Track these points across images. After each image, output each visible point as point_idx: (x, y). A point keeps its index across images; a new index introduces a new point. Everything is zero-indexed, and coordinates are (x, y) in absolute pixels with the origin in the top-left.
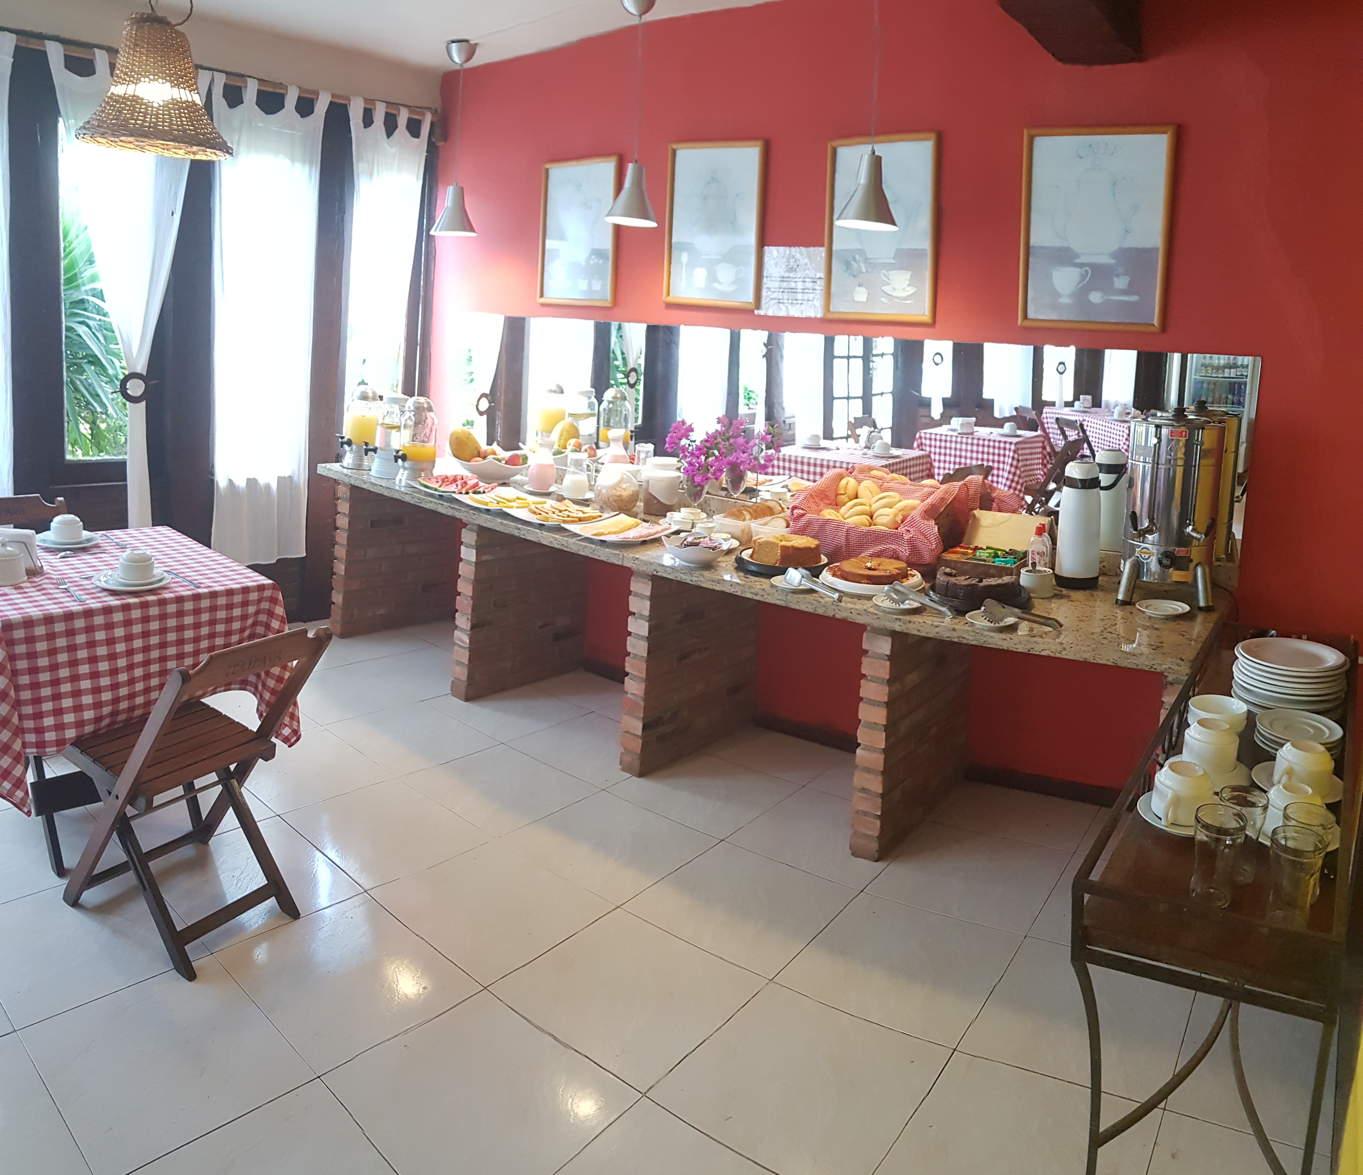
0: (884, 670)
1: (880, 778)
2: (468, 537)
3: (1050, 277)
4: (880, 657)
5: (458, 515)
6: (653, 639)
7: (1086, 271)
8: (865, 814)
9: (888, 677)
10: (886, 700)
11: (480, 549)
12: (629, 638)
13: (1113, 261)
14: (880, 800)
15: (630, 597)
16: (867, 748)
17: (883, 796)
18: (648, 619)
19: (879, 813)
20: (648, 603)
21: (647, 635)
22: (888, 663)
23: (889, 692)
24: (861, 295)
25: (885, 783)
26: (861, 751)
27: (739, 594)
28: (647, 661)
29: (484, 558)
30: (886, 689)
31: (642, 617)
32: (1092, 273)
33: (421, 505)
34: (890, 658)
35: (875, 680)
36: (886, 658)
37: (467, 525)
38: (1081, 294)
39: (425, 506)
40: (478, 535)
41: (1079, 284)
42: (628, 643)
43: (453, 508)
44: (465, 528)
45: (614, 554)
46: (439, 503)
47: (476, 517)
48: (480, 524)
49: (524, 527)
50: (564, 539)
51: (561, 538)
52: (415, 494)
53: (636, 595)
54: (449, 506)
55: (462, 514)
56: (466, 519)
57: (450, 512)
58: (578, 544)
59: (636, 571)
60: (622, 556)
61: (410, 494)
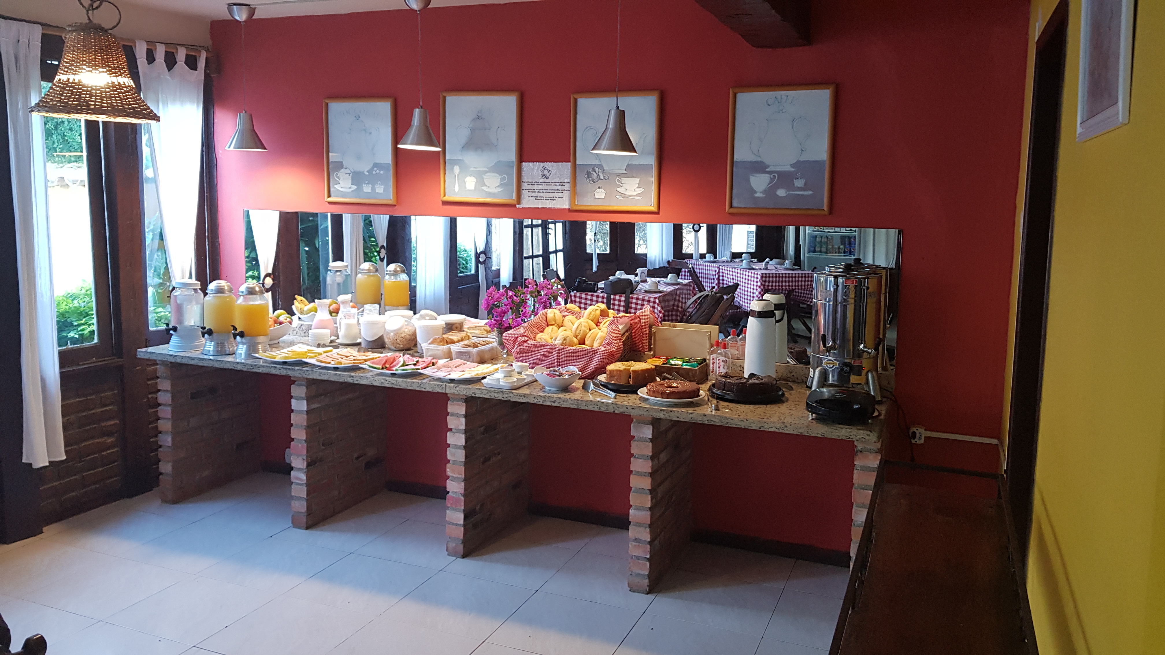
0: (648, 449)
1: (648, 530)
2: (298, 391)
3: (748, 181)
4: (644, 440)
5: (290, 373)
6: (469, 448)
7: (774, 176)
8: (638, 558)
9: (650, 454)
10: (650, 471)
11: (309, 399)
12: (448, 449)
13: (793, 170)
14: (649, 546)
15: (448, 417)
16: (637, 508)
17: (651, 543)
18: (464, 432)
19: (648, 557)
20: (463, 420)
21: (464, 445)
22: (651, 444)
23: (652, 465)
24: (600, 194)
25: (652, 533)
26: (633, 510)
28: (465, 465)
29: (314, 406)
30: (650, 463)
31: (458, 431)
32: (778, 177)
33: (254, 370)
34: (651, 440)
35: (642, 457)
36: (649, 440)
37: (295, 381)
38: (770, 191)
39: (258, 371)
40: (307, 388)
41: (769, 184)
42: (448, 453)
43: (286, 369)
44: (293, 384)
45: (438, 385)
46: (272, 367)
47: (310, 372)
48: (315, 378)
49: (357, 374)
50: (394, 379)
51: (391, 378)
52: (250, 362)
53: (453, 415)
54: (282, 368)
55: (295, 373)
56: (300, 376)
57: (284, 372)
58: (406, 382)
59: (452, 396)
60: (444, 386)
61: (243, 363)
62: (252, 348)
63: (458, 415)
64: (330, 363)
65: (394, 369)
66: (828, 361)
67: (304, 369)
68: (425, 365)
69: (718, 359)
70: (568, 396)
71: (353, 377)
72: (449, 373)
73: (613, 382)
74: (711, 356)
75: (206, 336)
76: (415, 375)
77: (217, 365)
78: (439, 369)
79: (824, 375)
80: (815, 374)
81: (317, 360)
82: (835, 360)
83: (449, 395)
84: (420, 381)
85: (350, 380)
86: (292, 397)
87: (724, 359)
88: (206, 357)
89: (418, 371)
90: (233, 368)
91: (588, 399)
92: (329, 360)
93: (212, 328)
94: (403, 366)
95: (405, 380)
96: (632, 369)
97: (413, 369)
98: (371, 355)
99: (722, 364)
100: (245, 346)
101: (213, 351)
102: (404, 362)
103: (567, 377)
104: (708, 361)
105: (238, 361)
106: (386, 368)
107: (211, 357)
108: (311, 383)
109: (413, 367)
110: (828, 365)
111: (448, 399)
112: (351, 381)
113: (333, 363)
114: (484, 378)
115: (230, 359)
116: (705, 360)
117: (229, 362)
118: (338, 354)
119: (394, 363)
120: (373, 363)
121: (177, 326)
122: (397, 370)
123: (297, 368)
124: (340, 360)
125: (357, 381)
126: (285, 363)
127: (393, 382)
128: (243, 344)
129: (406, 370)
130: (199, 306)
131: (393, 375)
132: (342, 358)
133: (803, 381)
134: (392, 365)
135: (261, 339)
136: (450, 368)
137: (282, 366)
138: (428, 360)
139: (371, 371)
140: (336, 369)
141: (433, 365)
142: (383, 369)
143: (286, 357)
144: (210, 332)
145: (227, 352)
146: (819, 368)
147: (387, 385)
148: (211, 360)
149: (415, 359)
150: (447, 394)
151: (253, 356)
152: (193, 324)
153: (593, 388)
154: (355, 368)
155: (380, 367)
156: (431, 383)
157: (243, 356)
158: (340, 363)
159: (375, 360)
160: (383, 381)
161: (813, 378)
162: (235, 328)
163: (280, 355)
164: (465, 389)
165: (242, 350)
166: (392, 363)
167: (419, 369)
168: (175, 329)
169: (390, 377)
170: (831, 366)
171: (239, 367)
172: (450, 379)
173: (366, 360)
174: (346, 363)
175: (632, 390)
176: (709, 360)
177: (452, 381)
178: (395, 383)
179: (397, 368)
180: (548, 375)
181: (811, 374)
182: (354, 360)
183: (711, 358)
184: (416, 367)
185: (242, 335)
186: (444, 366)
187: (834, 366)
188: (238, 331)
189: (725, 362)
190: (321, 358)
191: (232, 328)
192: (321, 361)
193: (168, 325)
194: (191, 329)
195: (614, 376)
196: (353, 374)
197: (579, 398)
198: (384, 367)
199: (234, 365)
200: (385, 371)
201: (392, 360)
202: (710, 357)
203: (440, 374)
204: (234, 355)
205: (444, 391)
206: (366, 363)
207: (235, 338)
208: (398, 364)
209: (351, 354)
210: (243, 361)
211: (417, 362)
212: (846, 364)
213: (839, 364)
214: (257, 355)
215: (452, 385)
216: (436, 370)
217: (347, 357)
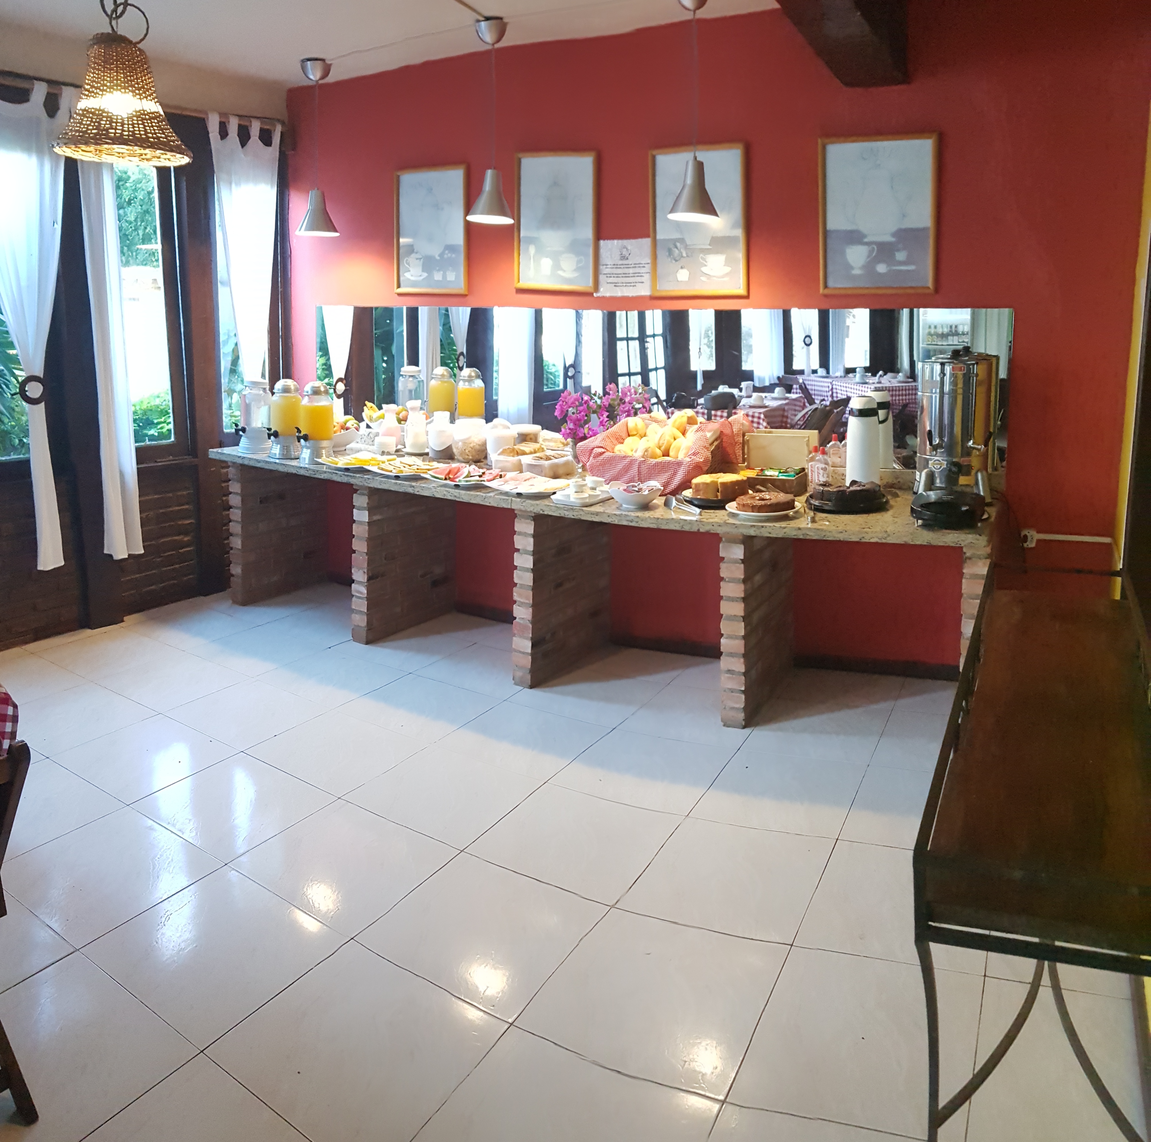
0: (739, 572)
1: (742, 660)
2: (360, 500)
3: (844, 253)
4: (735, 561)
5: (352, 481)
6: (537, 571)
7: (873, 248)
8: (732, 691)
9: (743, 577)
10: (743, 596)
11: (371, 510)
12: (515, 571)
13: (894, 239)
14: (743, 678)
15: (515, 536)
16: (729, 638)
17: (745, 674)
18: (532, 553)
19: (743, 689)
20: (531, 540)
21: (532, 567)
22: (742, 566)
23: (745, 589)
25: (746, 664)
26: (725, 640)
27: (616, 522)
28: (533, 589)
29: (377, 517)
30: (742, 587)
31: (526, 552)
32: (877, 249)
33: (317, 476)
34: (743, 561)
35: (732, 580)
36: (740, 562)
37: (357, 490)
38: (870, 266)
39: (320, 477)
40: (369, 499)
41: (867, 258)
42: (515, 576)
43: (348, 476)
44: (356, 493)
45: (504, 499)
46: (334, 473)
47: (371, 481)
48: (376, 487)
49: (418, 484)
50: (456, 491)
51: (453, 490)
52: (312, 467)
53: (520, 534)
54: (344, 474)
55: (357, 480)
56: (361, 484)
57: (345, 480)
58: (469, 494)
59: (520, 513)
60: (510, 501)
61: (306, 468)
62: (316, 453)
63: (525, 535)
64: (391, 471)
65: (457, 480)
66: (935, 461)
67: (365, 476)
68: (491, 477)
69: (816, 466)
70: (647, 514)
71: (413, 487)
72: (515, 487)
73: (699, 497)
74: (810, 464)
75: (272, 437)
76: (478, 487)
77: (281, 469)
78: (506, 482)
79: (931, 477)
80: (921, 477)
81: (379, 468)
82: (942, 460)
83: (516, 512)
84: (484, 495)
85: (410, 490)
86: (354, 507)
87: (823, 466)
88: (272, 460)
89: (483, 482)
90: (296, 472)
91: (669, 517)
92: (391, 468)
93: (278, 430)
94: (467, 476)
95: (468, 492)
96: (720, 480)
97: (478, 481)
98: (435, 464)
99: (821, 472)
100: (309, 451)
101: (279, 454)
102: (469, 472)
103: (646, 492)
104: (806, 471)
105: (302, 465)
106: (450, 478)
107: (277, 461)
108: (373, 492)
109: (477, 478)
110: (935, 466)
111: (515, 516)
112: (412, 492)
113: (394, 471)
114: (554, 493)
115: (294, 463)
116: (803, 469)
117: (293, 466)
118: (401, 462)
119: (458, 474)
120: (435, 473)
121: (246, 427)
122: (460, 481)
123: (358, 475)
124: (402, 468)
125: (418, 492)
126: (347, 470)
127: (456, 494)
128: (308, 448)
129: (470, 481)
130: (267, 407)
131: (457, 486)
132: (404, 467)
133: (909, 487)
134: (456, 476)
135: (325, 443)
136: (518, 482)
137: (343, 473)
138: (495, 471)
139: (434, 481)
140: (397, 477)
141: (501, 476)
142: (446, 479)
143: (348, 464)
144: (276, 434)
145: (293, 457)
146: (926, 471)
147: (450, 498)
148: (276, 463)
149: (482, 471)
150: (513, 510)
151: (316, 461)
152: (260, 425)
153: (675, 504)
154: (416, 478)
155: (443, 477)
156: (497, 496)
157: (307, 461)
158: (402, 472)
159: (438, 469)
160: (445, 493)
161: (919, 482)
162: (299, 431)
163: (342, 462)
164: (532, 505)
165: (306, 454)
166: (456, 474)
167: (484, 481)
168: (244, 430)
169: (452, 488)
170: (939, 467)
171: (302, 472)
172: (518, 494)
173: (429, 470)
174: (407, 472)
175: (719, 505)
176: (808, 469)
177: (519, 495)
178: (458, 496)
179: (461, 478)
180: (625, 490)
181: (917, 478)
182: (418, 469)
183: (810, 467)
184: (481, 479)
185: (306, 438)
186: (512, 479)
187: (941, 467)
188: (302, 434)
189: (824, 469)
190: (383, 466)
191: (296, 430)
192: (382, 469)
193: (237, 425)
194: (258, 430)
195: (700, 490)
196: (414, 484)
197: (659, 516)
198: (447, 477)
199: (298, 470)
200: (448, 482)
201: (456, 471)
202: (808, 466)
203: (506, 488)
204: (298, 460)
205: (509, 507)
206: (429, 472)
207: (299, 441)
208: (461, 475)
209: (415, 464)
210: (307, 466)
211: (484, 473)
212: (955, 464)
213: (947, 465)
214: (320, 460)
215: (519, 500)
216: (503, 483)
217: (410, 466)
